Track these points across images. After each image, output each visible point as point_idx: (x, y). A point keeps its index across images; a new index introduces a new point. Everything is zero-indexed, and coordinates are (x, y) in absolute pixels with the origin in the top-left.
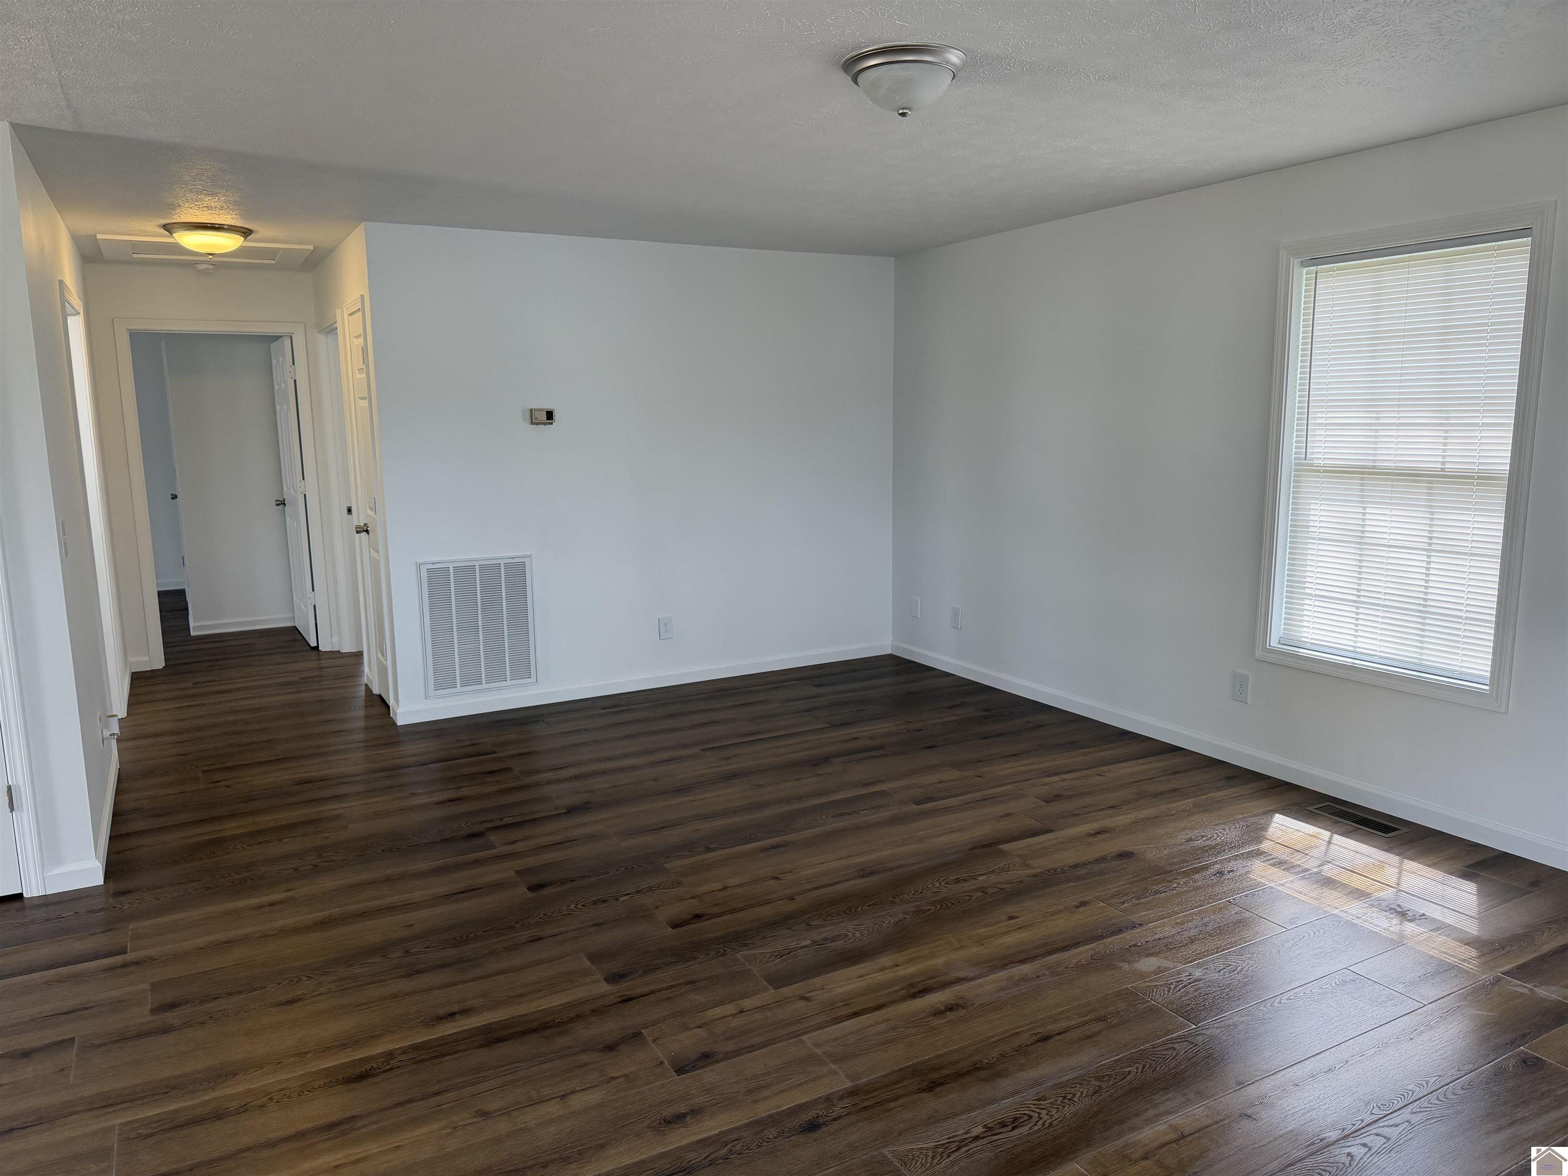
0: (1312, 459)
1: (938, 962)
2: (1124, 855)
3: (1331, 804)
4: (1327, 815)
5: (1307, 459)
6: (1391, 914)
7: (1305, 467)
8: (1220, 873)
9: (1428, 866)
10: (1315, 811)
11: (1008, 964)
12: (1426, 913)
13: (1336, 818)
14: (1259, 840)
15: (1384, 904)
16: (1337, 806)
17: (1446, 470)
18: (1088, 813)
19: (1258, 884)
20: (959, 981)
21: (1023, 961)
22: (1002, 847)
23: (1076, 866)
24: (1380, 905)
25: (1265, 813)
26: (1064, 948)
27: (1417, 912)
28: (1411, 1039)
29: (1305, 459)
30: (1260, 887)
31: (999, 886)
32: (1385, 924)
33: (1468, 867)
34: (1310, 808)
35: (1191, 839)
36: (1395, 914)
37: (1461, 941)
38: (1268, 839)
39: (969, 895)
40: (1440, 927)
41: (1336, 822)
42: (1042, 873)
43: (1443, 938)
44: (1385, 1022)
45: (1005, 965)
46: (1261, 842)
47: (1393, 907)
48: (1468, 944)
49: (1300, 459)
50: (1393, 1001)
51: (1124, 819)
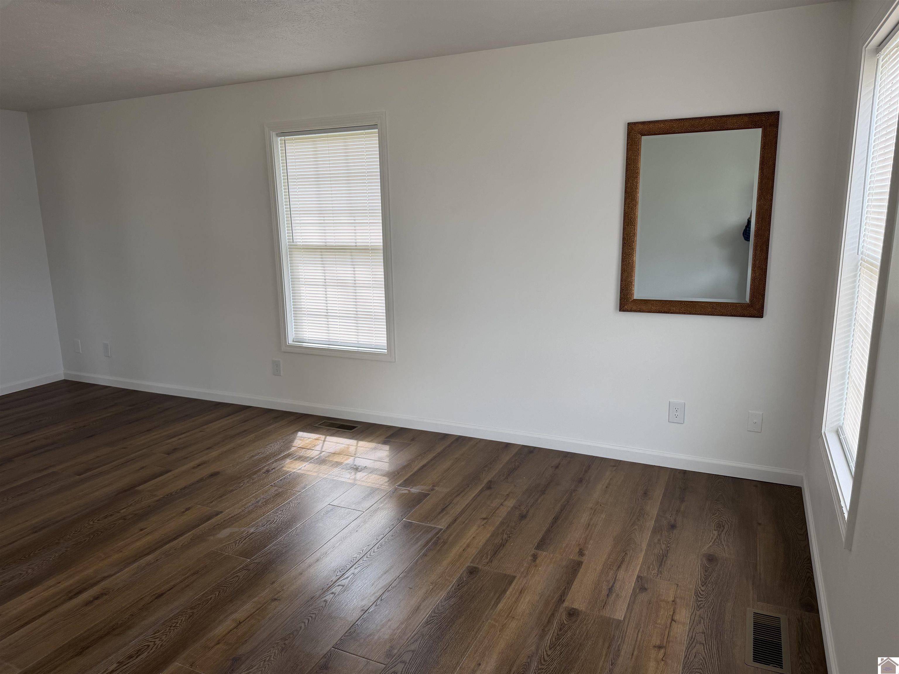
0: (297, 242)
1: (90, 571)
2: (214, 475)
3: (327, 421)
4: (324, 427)
5: (294, 242)
6: (351, 470)
7: (293, 247)
8: (268, 471)
9: (369, 442)
10: (319, 426)
11: (138, 559)
12: (367, 466)
13: (329, 428)
14: (289, 448)
15: (348, 466)
16: (329, 421)
17: (358, 246)
18: (193, 455)
19: (287, 472)
20: (104, 578)
21: (148, 554)
22: (137, 488)
23: (185, 488)
24: (347, 467)
25: (293, 433)
26: (174, 538)
27: (363, 466)
28: (357, 531)
29: (293, 242)
30: (288, 473)
31: (134, 513)
32: (348, 476)
33: (386, 438)
34: (317, 425)
35: (253, 456)
36: (353, 470)
37: (381, 475)
38: (294, 446)
39: (114, 524)
40: (373, 471)
41: (329, 430)
42: (164, 497)
43: (374, 476)
44: (345, 526)
45: (136, 560)
46: (290, 449)
47: (352, 466)
48: (384, 476)
49: (290, 242)
50: (349, 515)
51: (214, 453)
